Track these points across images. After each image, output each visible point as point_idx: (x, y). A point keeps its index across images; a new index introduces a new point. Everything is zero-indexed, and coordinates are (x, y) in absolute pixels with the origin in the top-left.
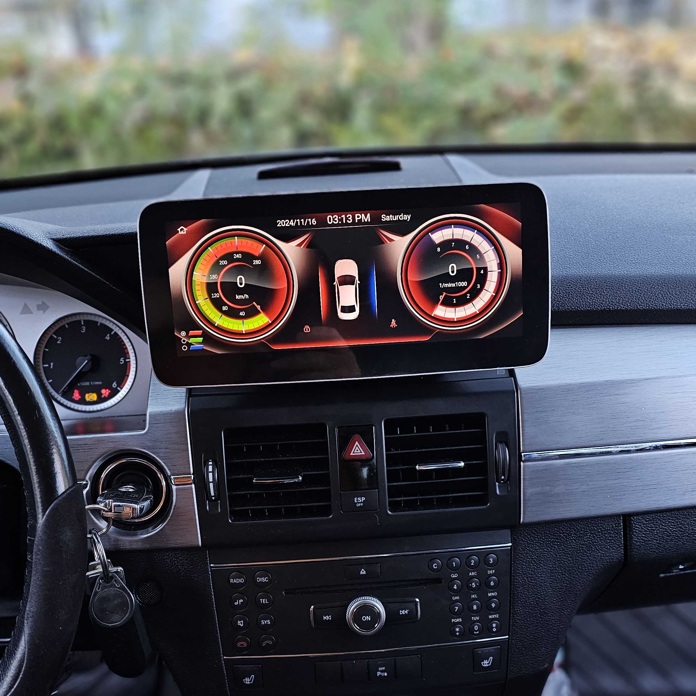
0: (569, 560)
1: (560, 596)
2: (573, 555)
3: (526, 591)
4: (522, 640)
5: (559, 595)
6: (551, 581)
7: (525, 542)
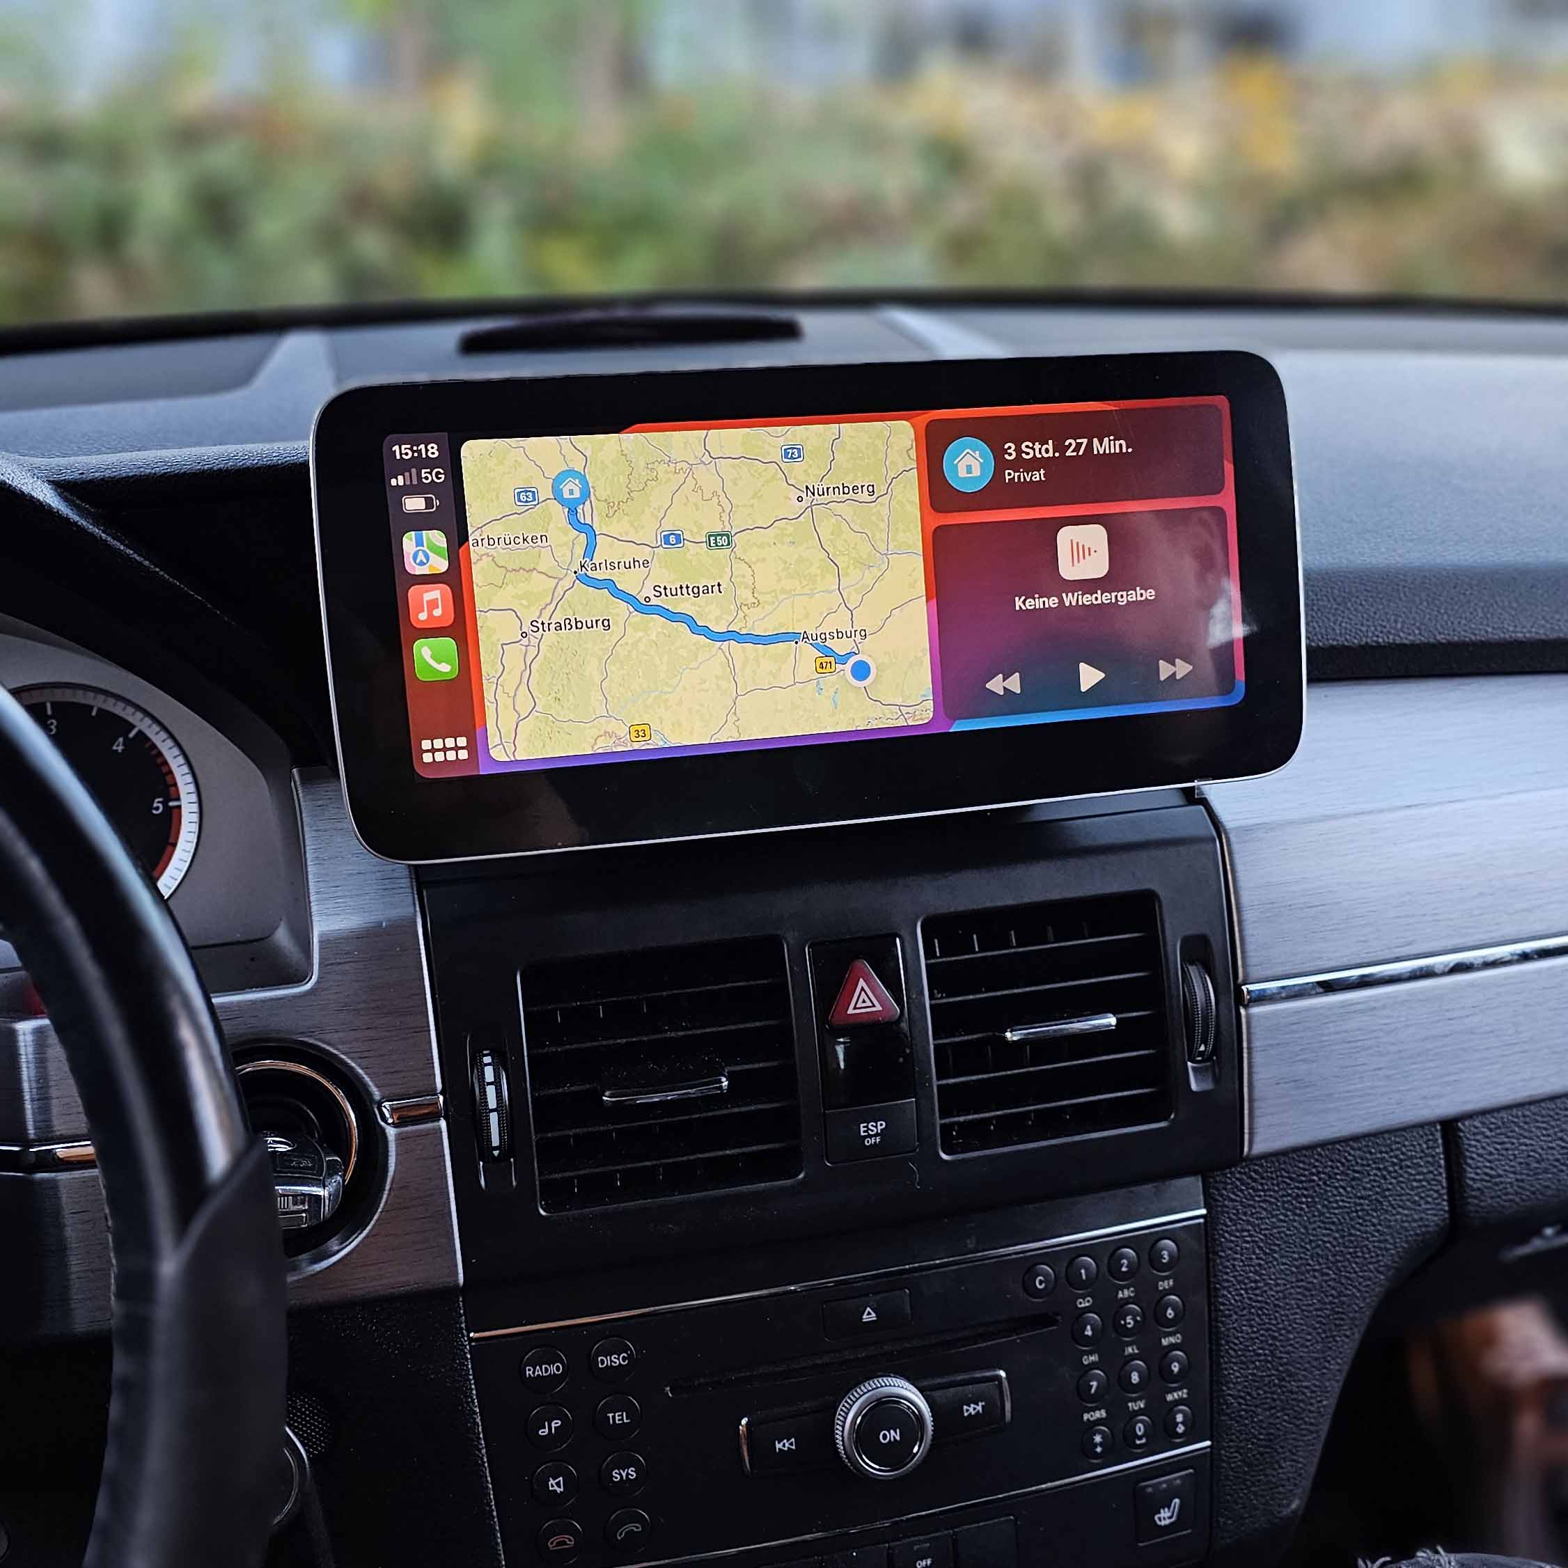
0: (1335, 1238)
1: (1320, 1328)
2: (1341, 1224)
3: (1245, 1323)
4: (1242, 1448)
5: (1317, 1326)
6: (1298, 1293)
7: (1237, 1201)
